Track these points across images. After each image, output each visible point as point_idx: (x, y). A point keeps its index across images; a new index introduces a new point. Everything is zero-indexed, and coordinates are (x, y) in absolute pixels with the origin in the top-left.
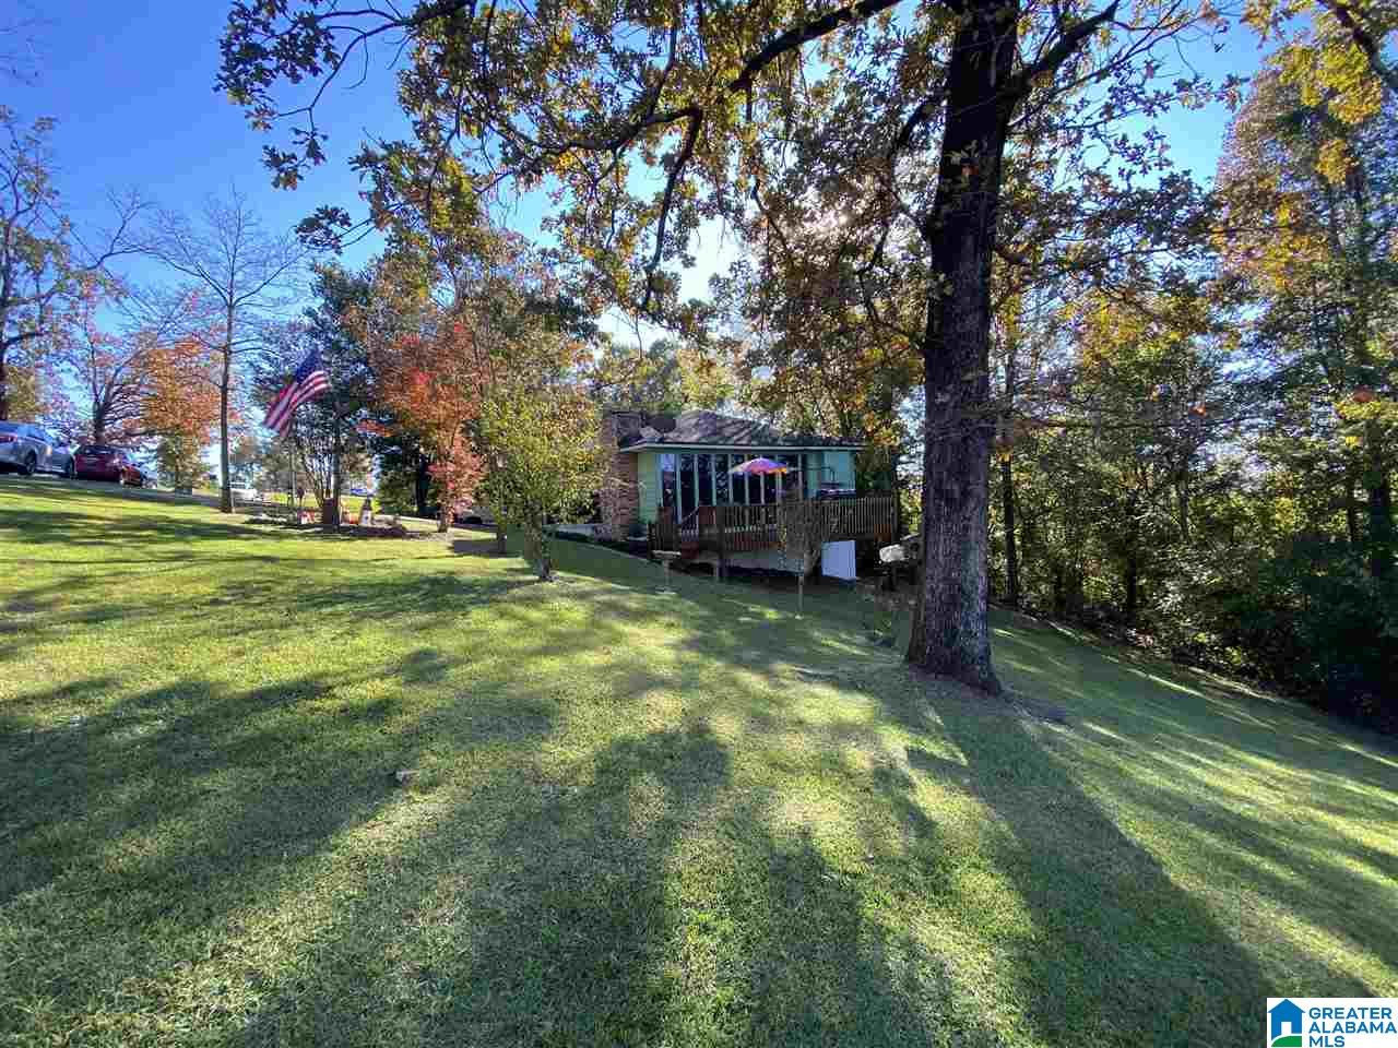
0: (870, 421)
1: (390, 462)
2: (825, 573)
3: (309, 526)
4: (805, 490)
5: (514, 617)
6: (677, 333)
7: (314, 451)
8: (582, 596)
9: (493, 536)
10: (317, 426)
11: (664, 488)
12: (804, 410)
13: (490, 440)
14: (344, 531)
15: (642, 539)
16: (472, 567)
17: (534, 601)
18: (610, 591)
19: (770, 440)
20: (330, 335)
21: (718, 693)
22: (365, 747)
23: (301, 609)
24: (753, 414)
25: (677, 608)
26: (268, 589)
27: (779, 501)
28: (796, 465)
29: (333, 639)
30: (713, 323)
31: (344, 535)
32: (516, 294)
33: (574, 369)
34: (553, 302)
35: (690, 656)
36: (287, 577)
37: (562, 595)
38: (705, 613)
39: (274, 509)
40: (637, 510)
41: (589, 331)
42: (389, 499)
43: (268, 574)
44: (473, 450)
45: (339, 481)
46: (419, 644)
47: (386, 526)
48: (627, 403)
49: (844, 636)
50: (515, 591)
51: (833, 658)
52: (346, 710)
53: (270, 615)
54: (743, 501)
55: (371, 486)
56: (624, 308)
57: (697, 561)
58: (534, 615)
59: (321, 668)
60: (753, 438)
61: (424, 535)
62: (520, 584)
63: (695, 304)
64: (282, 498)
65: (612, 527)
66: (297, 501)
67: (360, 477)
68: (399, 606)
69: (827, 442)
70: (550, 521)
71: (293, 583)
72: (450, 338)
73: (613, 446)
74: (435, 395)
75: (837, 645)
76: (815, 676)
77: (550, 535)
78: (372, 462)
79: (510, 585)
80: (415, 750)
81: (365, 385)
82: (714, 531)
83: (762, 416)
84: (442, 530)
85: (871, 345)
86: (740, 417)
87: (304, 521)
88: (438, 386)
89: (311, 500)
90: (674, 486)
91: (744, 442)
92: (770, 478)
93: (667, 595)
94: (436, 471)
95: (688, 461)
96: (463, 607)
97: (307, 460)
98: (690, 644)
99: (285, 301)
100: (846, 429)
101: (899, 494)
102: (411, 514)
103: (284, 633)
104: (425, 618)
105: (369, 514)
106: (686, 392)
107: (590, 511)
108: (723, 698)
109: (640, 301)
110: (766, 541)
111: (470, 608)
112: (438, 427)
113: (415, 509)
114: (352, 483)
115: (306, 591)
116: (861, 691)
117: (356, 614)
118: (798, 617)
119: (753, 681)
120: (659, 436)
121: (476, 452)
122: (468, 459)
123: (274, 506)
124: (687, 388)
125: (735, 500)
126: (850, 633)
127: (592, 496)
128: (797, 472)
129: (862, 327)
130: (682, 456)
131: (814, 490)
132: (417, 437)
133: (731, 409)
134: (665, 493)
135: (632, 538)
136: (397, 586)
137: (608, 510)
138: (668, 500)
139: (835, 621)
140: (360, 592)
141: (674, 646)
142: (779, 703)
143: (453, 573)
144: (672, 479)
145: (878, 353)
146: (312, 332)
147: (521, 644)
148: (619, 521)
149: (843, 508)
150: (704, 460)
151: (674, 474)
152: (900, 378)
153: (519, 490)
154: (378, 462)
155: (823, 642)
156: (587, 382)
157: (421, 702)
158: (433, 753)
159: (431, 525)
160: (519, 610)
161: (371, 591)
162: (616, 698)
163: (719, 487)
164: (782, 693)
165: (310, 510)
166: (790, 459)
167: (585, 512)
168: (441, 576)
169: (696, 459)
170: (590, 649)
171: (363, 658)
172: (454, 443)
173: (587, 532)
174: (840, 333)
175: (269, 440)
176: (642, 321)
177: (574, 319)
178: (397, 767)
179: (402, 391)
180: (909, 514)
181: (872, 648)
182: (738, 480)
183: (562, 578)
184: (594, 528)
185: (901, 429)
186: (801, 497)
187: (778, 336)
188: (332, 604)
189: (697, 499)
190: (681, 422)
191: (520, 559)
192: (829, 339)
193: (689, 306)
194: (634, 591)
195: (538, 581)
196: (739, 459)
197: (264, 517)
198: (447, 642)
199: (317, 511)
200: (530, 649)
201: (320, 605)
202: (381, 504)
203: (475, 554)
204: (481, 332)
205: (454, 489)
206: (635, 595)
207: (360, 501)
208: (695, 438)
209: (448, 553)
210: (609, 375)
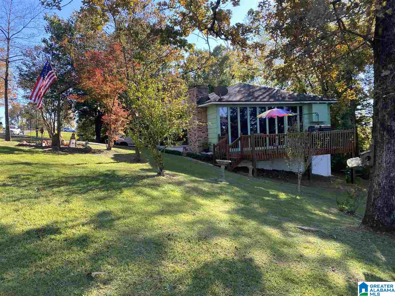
0: (340, 87)
1: (83, 114)
2: (312, 173)
3: (46, 147)
4: (302, 127)
5: (146, 194)
6: (230, 42)
7: (48, 110)
8: (179, 184)
9: (133, 152)
10: (48, 97)
11: (221, 126)
12: (300, 81)
13: (132, 102)
14: (62, 150)
15: (209, 153)
16: (124, 168)
17: (155, 186)
18: (194, 181)
19: (280, 98)
20: (54, 52)
21: (255, 239)
22: (77, 259)
23: (44, 189)
24: (271, 84)
25: (229, 191)
26: (28, 179)
27: (286, 132)
28: (296, 112)
29: (60, 204)
30: (250, 35)
31: (63, 152)
32: (145, 27)
33: (173, 63)
34: (164, 29)
35: (238, 218)
36: (37, 173)
37: (169, 183)
38: (245, 194)
39: (29, 139)
40: (206, 138)
41: (183, 44)
42: (82, 134)
43: (28, 171)
44: (123, 107)
45: (60, 125)
46: (100, 208)
47: (82, 147)
48: (201, 81)
49: (324, 208)
50: (145, 181)
51: (319, 221)
52: (66, 240)
53: (30, 192)
54: (266, 133)
55: (73, 126)
56: (201, 30)
57: (239, 166)
58: (155, 193)
59: (55, 219)
60: (271, 98)
61: (100, 151)
62: (148, 177)
63: (239, 25)
64: (33, 133)
65: (194, 147)
66: (40, 135)
67: (68, 122)
68: (89, 188)
69: (314, 98)
70: (162, 144)
71: (39, 176)
72: (112, 51)
73: (194, 104)
74: (105, 80)
75: (320, 213)
76: (309, 231)
77: (162, 152)
78: (74, 115)
79: (143, 177)
80: (100, 262)
81: (71, 76)
82: (249, 149)
83: (276, 85)
84: (109, 149)
85: (341, 43)
86: (263, 86)
87: (44, 145)
88: (107, 75)
89: (46, 134)
90: (226, 124)
91: (265, 100)
92: (281, 119)
93: (224, 184)
94: (105, 118)
95: (234, 111)
96: (120, 189)
97: (44, 114)
98: (237, 211)
99: (33, 36)
100: (324, 91)
101: (356, 127)
102: (93, 141)
103: (36, 201)
104: (102, 194)
105: (74, 141)
106: (233, 73)
107: (182, 138)
108: (257, 242)
109: (209, 26)
110: (280, 155)
111: (123, 189)
112: (107, 96)
113: (95, 138)
114: (66, 125)
115: (46, 179)
116: (336, 240)
117: (70, 191)
118: (298, 197)
119: (275, 233)
120: (219, 98)
121: (125, 109)
122: (122, 112)
123: (29, 137)
124: (234, 71)
125: (261, 132)
126: (329, 207)
127: (184, 131)
128: (296, 116)
129: (334, 33)
130: (231, 108)
131: (306, 125)
132: (96, 102)
133: (259, 82)
134: (222, 129)
135: (204, 153)
136: (88, 177)
137: (192, 138)
138: (224, 133)
139: (320, 200)
140: (71, 180)
141: (228, 212)
142: (289, 246)
143: (114, 171)
144: (225, 121)
145: (345, 47)
146: (46, 50)
147: (150, 209)
148: (197, 144)
149: (324, 136)
150: (243, 110)
151: (227, 118)
152: (358, 61)
153: (147, 128)
154: (77, 115)
155: (313, 212)
156: (180, 70)
157: (102, 237)
158: (109, 264)
159: (103, 146)
160: (148, 190)
161: (76, 180)
162: (200, 239)
163: (252, 125)
164: (290, 240)
165: (46, 139)
166: (293, 109)
167: (180, 139)
168: (109, 173)
169: (239, 110)
170: (185, 212)
171: (74, 214)
172: (114, 104)
173: (181, 150)
174: (323, 38)
175: (26, 104)
176: (211, 36)
177: (175, 38)
178: (92, 271)
179: (89, 79)
180: (363, 139)
181: (341, 216)
182: (262, 121)
183: (168, 174)
184: (184, 148)
185: (359, 91)
186: (299, 130)
187: (286, 41)
188: (59, 186)
189: (239, 132)
190: (231, 90)
191: (147, 164)
192: (316, 42)
193: (236, 27)
194: (205, 181)
195: (156, 176)
196: (263, 109)
197: (25, 143)
198: (113, 206)
199: (49, 140)
200: (154, 211)
201: (52, 187)
202: (78, 135)
203: (125, 161)
204: (128, 47)
205: (114, 128)
206: (207, 184)
207: (70, 135)
208: (238, 98)
209: (112, 161)
210: (191, 66)
